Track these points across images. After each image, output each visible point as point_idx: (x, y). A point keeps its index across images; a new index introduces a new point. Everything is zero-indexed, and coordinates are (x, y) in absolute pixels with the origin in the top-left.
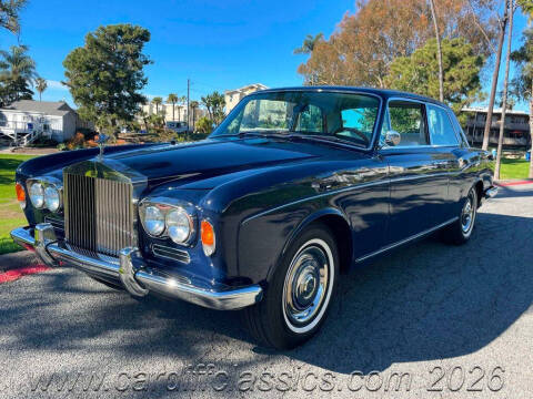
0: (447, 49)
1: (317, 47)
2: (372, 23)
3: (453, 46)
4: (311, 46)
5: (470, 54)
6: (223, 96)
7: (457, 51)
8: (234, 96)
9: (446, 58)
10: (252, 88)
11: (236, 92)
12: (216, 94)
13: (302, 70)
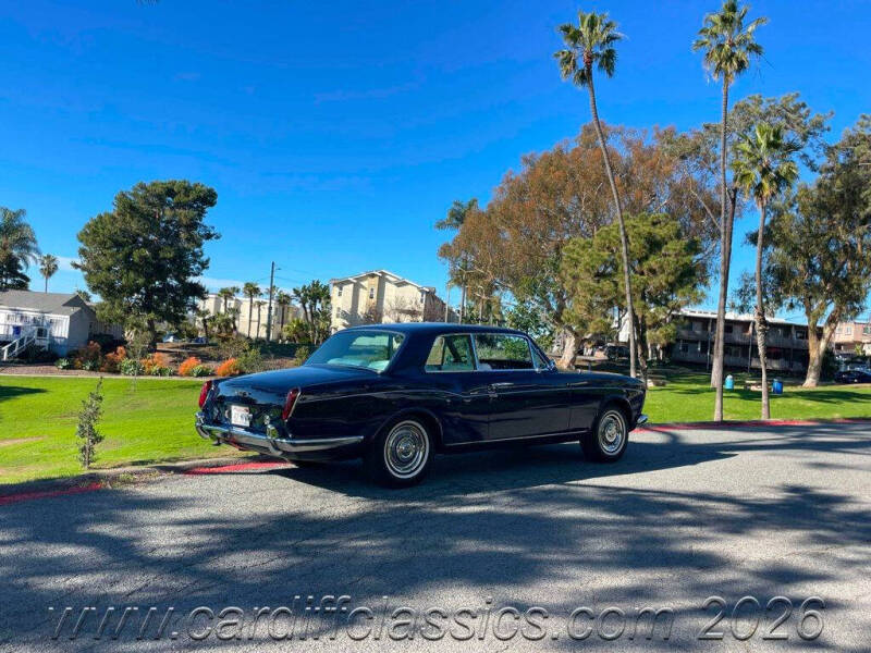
0: (645, 228)
1: (468, 220)
2: (545, 188)
3: (654, 224)
4: (459, 217)
5: (678, 236)
6: (326, 288)
7: (660, 232)
8: (345, 287)
9: (642, 241)
10: (373, 276)
11: (348, 282)
12: (316, 285)
13: (445, 251)
